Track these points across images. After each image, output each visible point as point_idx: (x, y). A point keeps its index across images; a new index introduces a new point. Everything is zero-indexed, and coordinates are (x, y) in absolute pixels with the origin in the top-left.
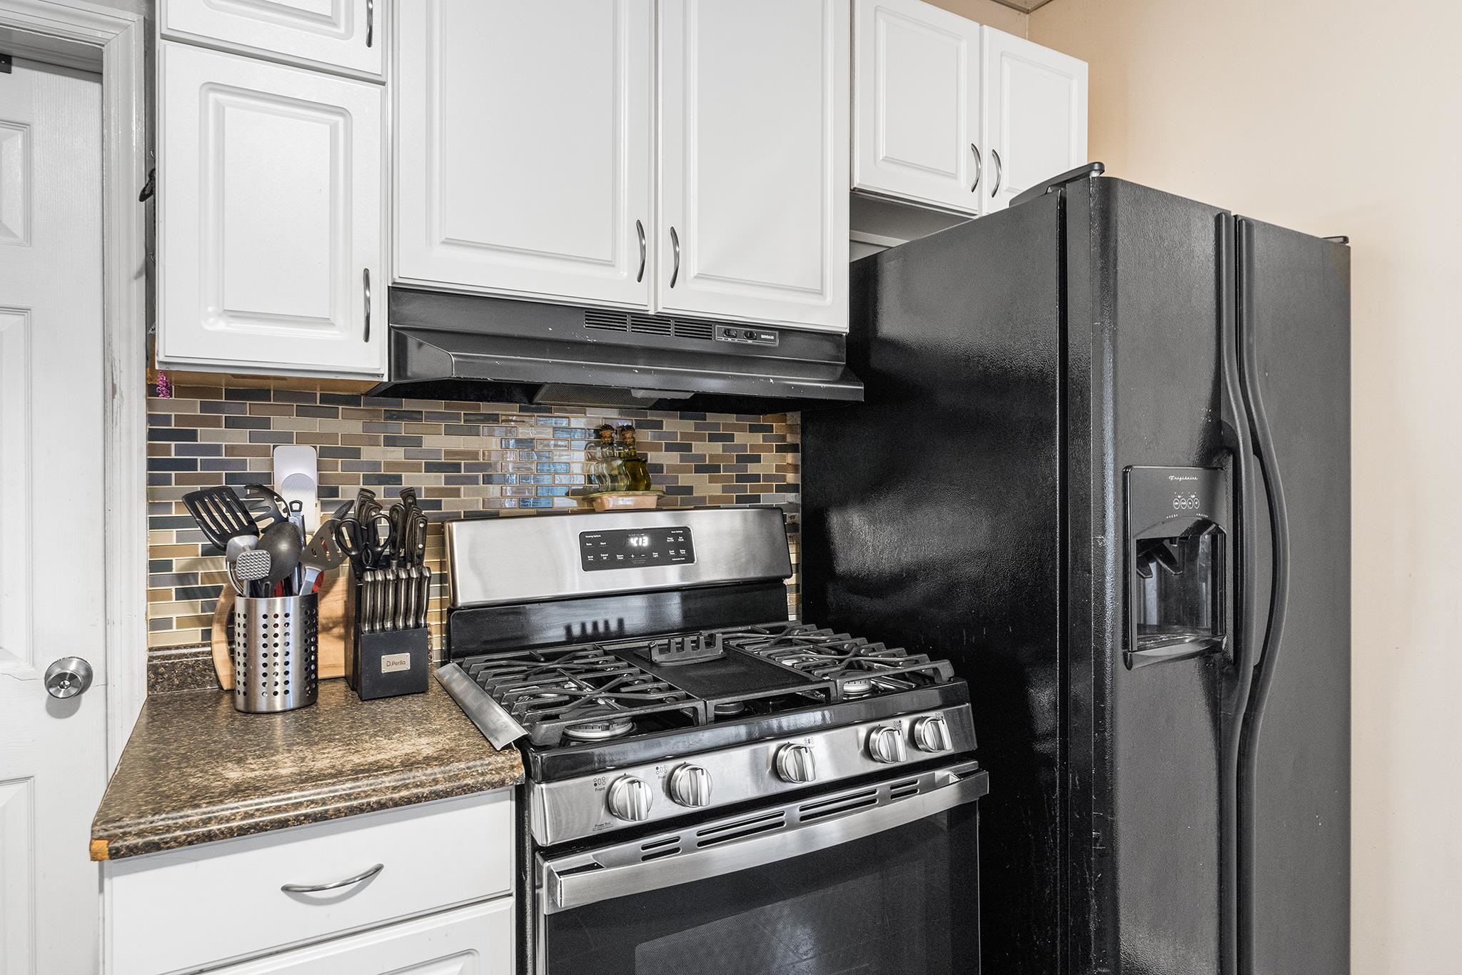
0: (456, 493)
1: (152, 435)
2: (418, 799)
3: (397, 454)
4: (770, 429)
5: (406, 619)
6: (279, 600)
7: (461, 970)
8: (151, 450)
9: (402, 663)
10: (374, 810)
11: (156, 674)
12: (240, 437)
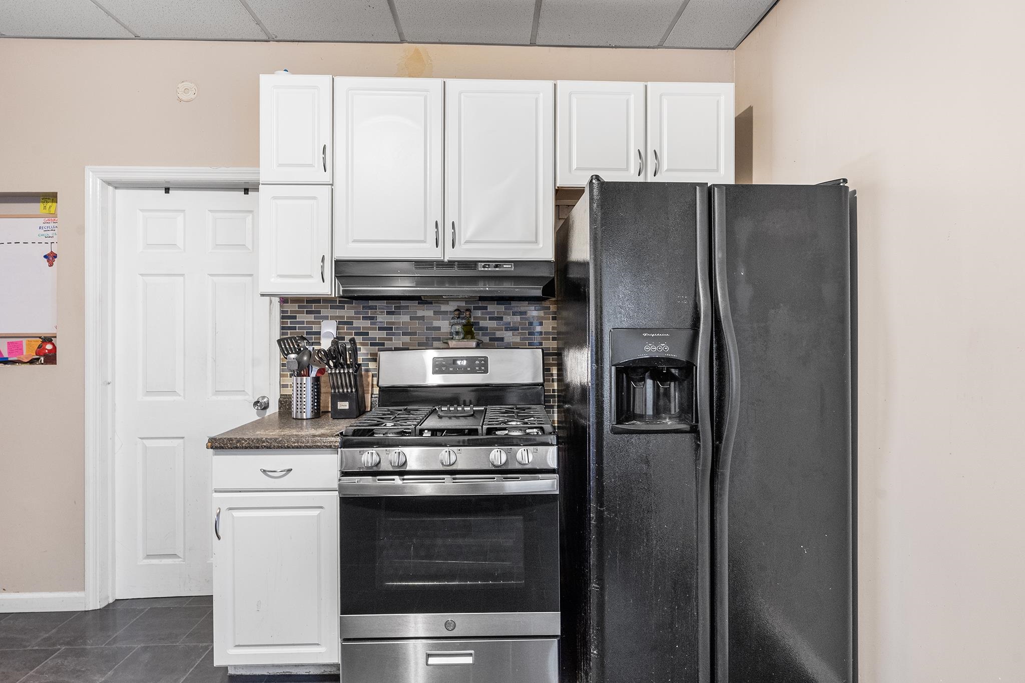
0: (391, 340)
1: (283, 317)
2: (300, 447)
3: (368, 323)
4: (549, 308)
5: (347, 389)
6: (305, 378)
7: (319, 514)
8: (282, 323)
9: (346, 406)
10: (285, 448)
11: (281, 404)
12: (311, 318)
